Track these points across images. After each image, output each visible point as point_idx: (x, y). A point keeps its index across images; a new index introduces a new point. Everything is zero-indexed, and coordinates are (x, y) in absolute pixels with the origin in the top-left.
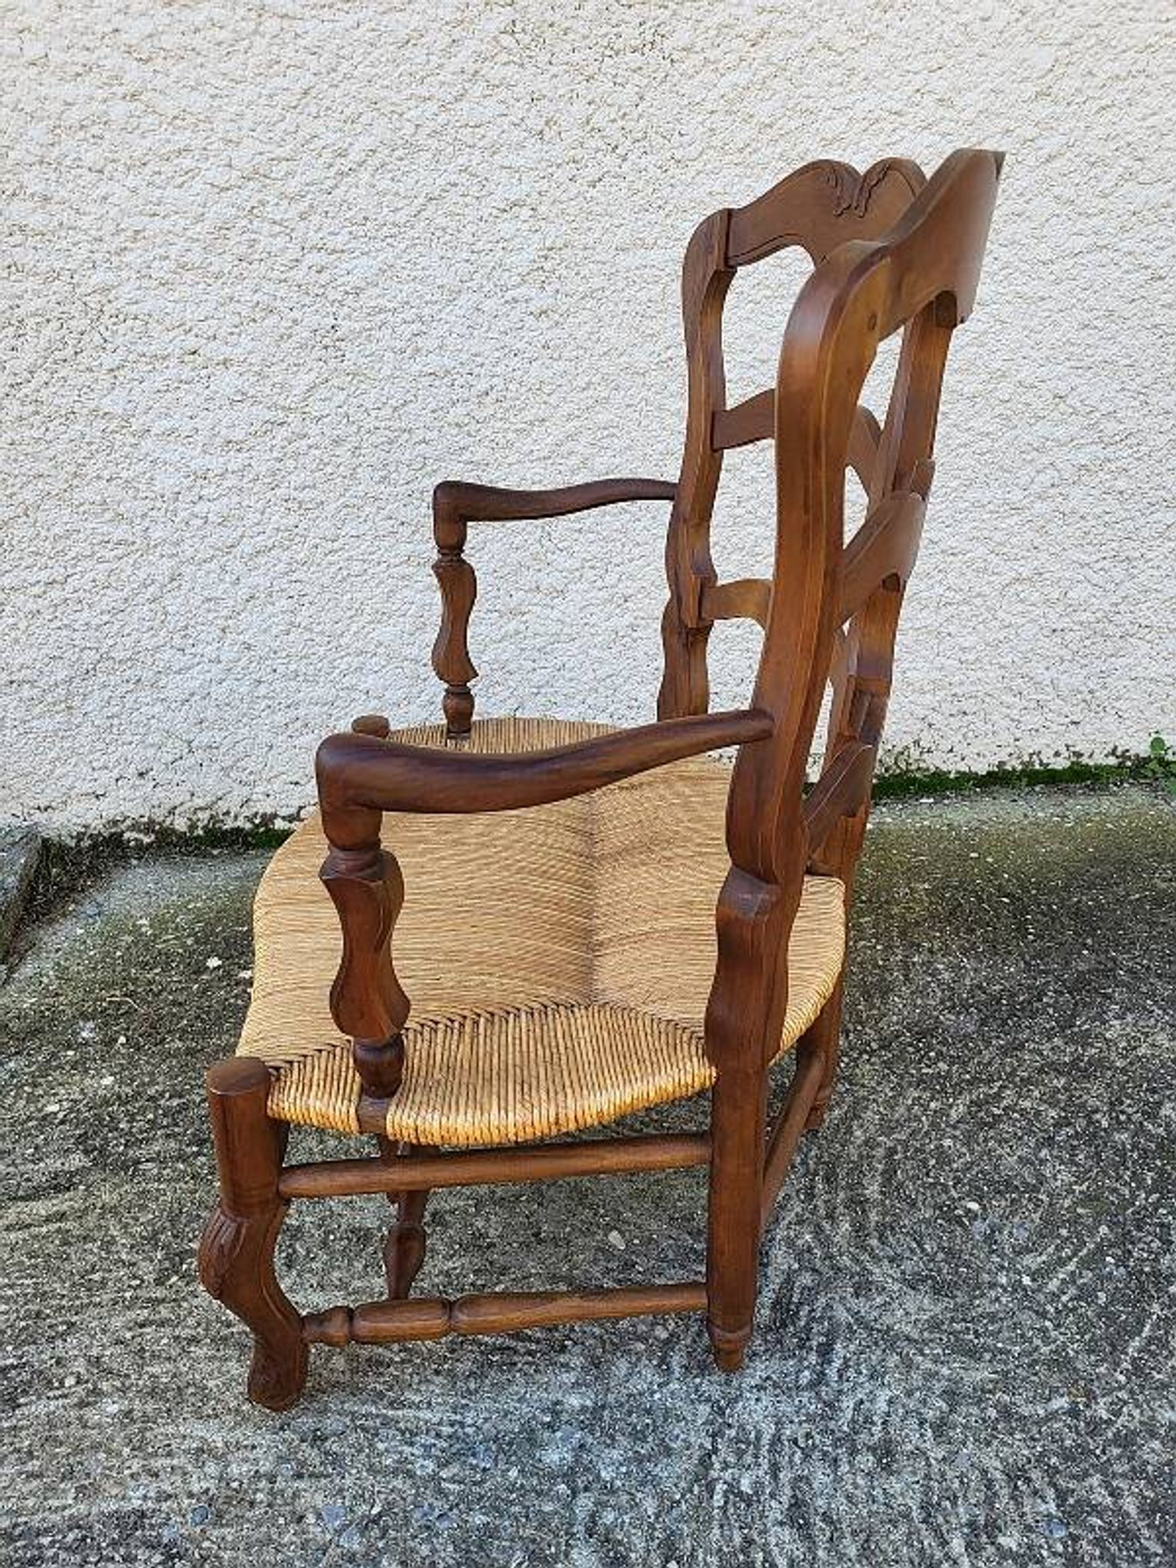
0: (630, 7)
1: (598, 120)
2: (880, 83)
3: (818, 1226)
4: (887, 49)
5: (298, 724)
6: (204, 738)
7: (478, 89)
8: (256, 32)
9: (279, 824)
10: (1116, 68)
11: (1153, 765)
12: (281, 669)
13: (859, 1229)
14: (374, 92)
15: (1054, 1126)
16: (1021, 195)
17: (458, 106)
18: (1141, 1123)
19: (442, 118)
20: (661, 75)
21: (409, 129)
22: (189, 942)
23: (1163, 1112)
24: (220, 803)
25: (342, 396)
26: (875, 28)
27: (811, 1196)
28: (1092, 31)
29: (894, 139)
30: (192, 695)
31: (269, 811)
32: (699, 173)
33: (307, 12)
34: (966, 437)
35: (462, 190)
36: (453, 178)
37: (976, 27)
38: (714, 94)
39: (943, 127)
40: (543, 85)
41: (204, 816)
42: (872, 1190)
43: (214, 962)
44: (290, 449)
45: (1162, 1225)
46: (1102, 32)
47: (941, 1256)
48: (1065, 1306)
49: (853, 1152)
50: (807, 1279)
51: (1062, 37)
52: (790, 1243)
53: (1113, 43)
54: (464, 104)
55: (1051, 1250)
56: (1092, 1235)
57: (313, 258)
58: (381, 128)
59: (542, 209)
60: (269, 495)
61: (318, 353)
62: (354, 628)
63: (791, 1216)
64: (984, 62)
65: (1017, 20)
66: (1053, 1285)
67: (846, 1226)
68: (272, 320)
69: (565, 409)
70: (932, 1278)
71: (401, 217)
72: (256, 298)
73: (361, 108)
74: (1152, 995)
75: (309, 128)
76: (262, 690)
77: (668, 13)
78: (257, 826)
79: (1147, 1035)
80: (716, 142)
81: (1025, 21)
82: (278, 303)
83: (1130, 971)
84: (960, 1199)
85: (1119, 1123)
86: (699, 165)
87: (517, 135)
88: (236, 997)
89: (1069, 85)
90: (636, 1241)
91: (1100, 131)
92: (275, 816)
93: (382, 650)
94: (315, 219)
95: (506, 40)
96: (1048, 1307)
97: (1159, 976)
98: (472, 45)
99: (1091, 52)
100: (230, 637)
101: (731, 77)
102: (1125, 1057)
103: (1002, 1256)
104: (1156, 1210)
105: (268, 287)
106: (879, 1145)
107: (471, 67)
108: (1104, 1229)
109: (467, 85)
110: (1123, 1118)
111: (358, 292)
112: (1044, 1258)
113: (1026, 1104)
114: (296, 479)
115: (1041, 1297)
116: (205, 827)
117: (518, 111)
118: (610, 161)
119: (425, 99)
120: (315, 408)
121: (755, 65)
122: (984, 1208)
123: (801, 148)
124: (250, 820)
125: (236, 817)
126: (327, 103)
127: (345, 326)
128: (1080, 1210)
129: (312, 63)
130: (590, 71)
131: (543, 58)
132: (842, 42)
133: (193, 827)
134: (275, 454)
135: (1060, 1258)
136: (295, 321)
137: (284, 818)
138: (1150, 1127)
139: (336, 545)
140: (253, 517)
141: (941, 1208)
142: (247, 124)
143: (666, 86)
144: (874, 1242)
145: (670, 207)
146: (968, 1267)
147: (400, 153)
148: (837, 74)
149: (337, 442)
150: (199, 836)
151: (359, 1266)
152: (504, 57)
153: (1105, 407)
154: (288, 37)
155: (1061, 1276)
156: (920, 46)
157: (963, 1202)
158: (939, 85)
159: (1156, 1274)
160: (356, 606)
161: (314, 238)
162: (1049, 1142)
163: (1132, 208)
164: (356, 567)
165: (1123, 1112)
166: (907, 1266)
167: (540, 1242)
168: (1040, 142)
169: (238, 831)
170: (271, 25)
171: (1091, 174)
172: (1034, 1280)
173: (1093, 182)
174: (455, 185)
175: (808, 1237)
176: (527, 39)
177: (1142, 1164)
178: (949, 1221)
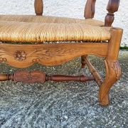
3: (24, 116)
13: (34, 118)
18: (117, 104)
23: (123, 102)
27: (28, 109)
42: (44, 110)
49: (46, 101)
52: (14, 120)
63: (20, 113)
67: (31, 117)
102: (118, 90)
113: (92, 96)
122: (69, 118)
128: (93, 123)
138: (119, 105)
141: (57, 116)
144: (35, 122)
162: (93, 105)
175: (19, 119)
177: (114, 113)
178: (58, 120)
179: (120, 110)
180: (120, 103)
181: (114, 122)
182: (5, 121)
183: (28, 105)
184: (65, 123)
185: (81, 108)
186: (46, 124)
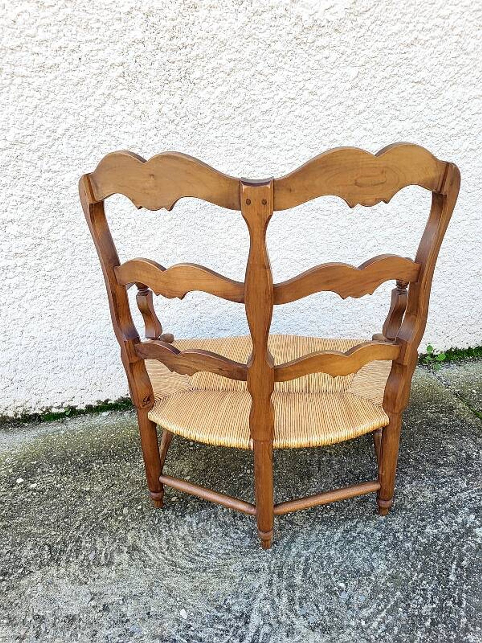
0: (174, 63)
1: (165, 110)
2: (284, 87)
3: (273, 600)
4: (286, 73)
5: (58, 368)
6: (18, 377)
7: (110, 101)
8: (11, 84)
9: (54, 411)
10: (385, 74)
11: (428, 358)
12: (49, 346)
13: (291, 600)
14: (66, 105)
15: (379, 540)
16: (349, 129)
17: (103, 108)
18: (417, 537)
19: (97, 114)
20: (190, 90)
21: (82, 119)
22: (10, 471)
23: (426, 531)
24: (27, 404)
25: (64, 231)
26: (280, 65)
27: (270, 584)
28: (373, 59)
29: (292, 109)
30: (11, 359)
31: (49, 405)
32: (210, 129)
33: (33, 74)
34: (335, 229)
35: (107, 142)
36: (104, 139)
37: (324, 61)
38: (214, 96)
39: (313, 103)
40: (139, 97)
41: (21, 410)
42: (298, 579)
43: (20, 480)
44: (44, 255)
45: (424, 590)
46: (378, 60)
47: (326, 612)
48: (379, 636)
49: (290, 561)
50: (266, 629)
51: (360, 63)
52: (260, 611)
53: (383, 64)
54: (106, 107)
55: (374, 606)
56: (393, 596)
57: (46, 175)
58: (71, 120)
59: (144, 148)
60: (37, 274)
61: (51, 214)
62: (79, 327)
63: (261, 596)
64: (328, 75)
65: (340, 57)
66: (375, 625)
67: (285, 600)
68: (31, 202)
69: (163, 229)
70: (322, 625)
71: (83, 156)
72: (22, 194)
73: (61, 112)
74: (424, 471)
75: (39, 121)
76: (41, 355)
77: (190, 64)
78: (45, 412)
79: (421, 491)
80: (217, 115)
81: (344, 57)
82: (32, 195)
83: (415, 459)
84: (337, 581)
85: (407, 537)
86: (210, 125)
87: (130, 118)
88: (28, 497)
89: (365, 82)
90: (192, 614)
91: (380, 100)
92: (52, 407)
93: (92, 335)
94: (45, 159)
95: (121, 80)
96: (372, 636)
97: (427, 461)
98: (106, 83)
99: (374, 68)
100: (25, 335)
101: (220, 89)
102: (411, 503)
103: (353, 611)
104: (422, 582)
105: (27, 188)
106: (302, 556)
107: (107, 92)
108: (398, 593)
109: (106, 99)
110: (409, 534)
111: (67, 187)
112: (372, 610)
113: (368, 530)
114: (47, 267)
115: (369, 631)
116: (22, 414)
117: (129, 109)
118: (172, 127)
119: (88, 107)
120: (53, 237)
121: (230, 83)
122: (347, 586)
123: (253, 116)
124: (41, 410)
125: (35, 409)
126: (45, 111)
127: (63, 202)
128: (388, 584)
129: (38, 95)
130: (158, 90)
131: (138, 86)
132: (266, 71)
133: (16, 415)
134: (38, 257)
135: (378, 610)
136: (41, 202)
137: (56, 408)
138: (421, 539)
139: (68, 293)
140: (29, 284)
141: (327, 587)
142: (11, 122)
143: (192, 94)
144: (297, 607)
145: (199, 144)
146: (338, 618)
147: (80, 129)
148: (265, 85)
149: (64, 250)
150: (19, 418)
151: (68, 635)
152: (121, 87)
153: (393, 213)
154: (26, 85)
155: (379, 619)
156: (300, 71)
157: (338, 583)
158: (310, 86)
159: (420, 615)
160: (79, 317)
161: (45, 167)
162: (376, 549)
163: (397, 131)
164: (79, 302)
165: (408, 531)
166: (311, 618)
167: (150, 617)
168: (355, 107)
169: (36, 415)
170: (18, 81)
171: (378, 118)
172: (366, 623)
173: (379, 121)
174: (105, 141)
175: (268, 606)
176: (130, 79)
177: (417, 558)
178: (330, 593)
179: (425, 548)
180: (421, 533)
181: (421, 575)
182: (248, 617)
183: (264, 577)
184: (344, 596)
185: (359, 560)
186: (317, 606)
